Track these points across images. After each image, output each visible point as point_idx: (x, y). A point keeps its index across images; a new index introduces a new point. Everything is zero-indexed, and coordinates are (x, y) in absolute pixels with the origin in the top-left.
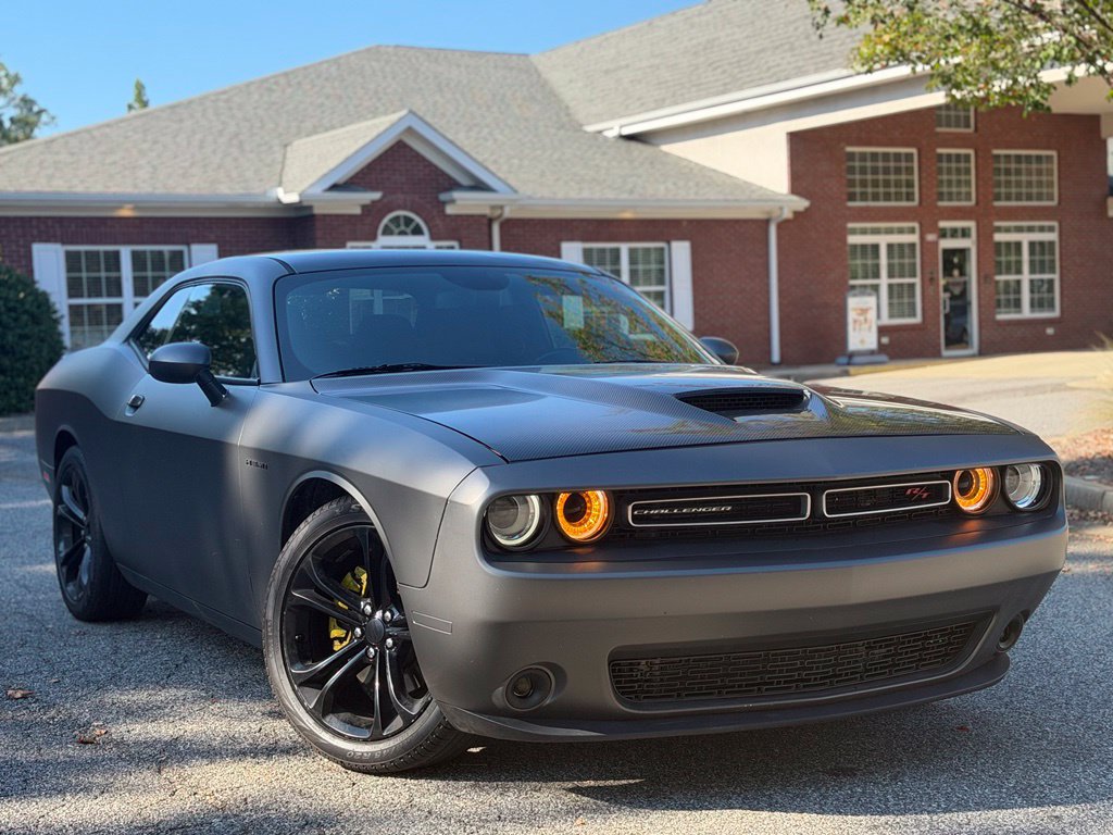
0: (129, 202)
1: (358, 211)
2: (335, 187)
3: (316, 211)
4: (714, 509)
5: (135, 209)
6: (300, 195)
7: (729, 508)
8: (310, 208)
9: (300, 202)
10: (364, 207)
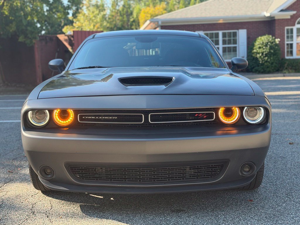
0: (221, 19)
1: (289, 17)
2: (282, 11)
3: (276, 18)
4: (111, 118)
5: (224, 20)
6: (270, 14)
7: (116, 118)
8: (274, 17)
9: (270, 16)
10: (291, 16)
